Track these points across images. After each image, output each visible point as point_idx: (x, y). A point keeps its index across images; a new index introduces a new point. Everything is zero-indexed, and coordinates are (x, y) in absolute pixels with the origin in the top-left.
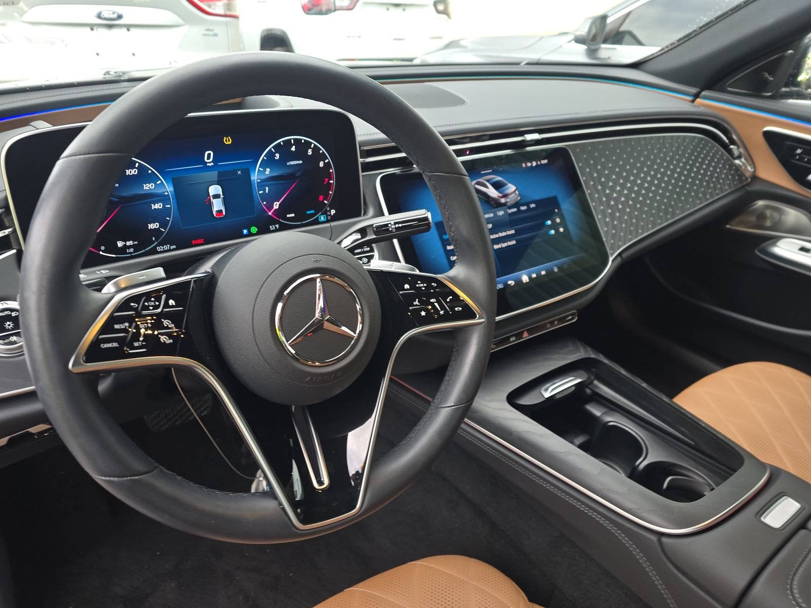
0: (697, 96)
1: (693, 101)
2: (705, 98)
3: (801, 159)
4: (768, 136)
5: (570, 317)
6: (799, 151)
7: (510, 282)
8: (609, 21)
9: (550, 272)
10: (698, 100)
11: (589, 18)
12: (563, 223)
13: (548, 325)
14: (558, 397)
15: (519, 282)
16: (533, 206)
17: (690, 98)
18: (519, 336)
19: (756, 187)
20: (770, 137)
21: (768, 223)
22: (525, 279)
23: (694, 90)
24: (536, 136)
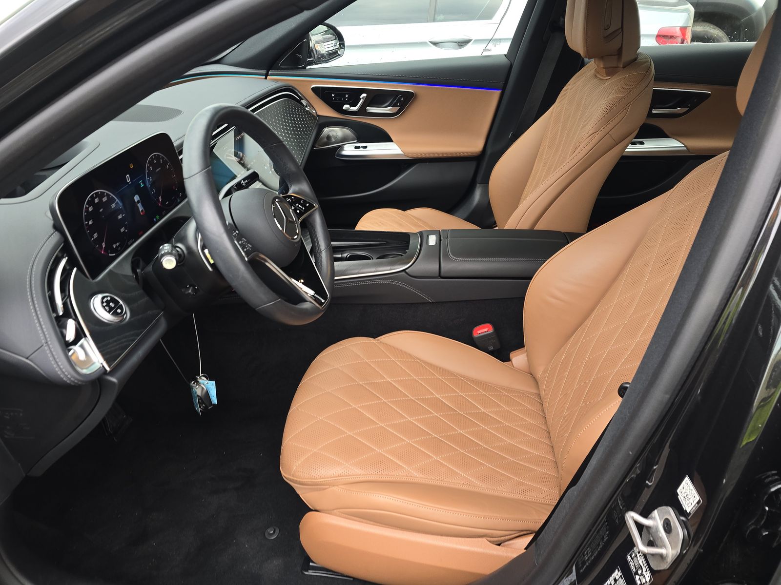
0: (267, 75)
1: (266, 78)
2: (272, 75)
3: (336, 99)
4: (314, 89)
6: (333, 95)
10: (268, 77)
17: (264, 77)
19: (322, 121)
20: (315, 90)
21: (333, 140)
23: (264, 72)
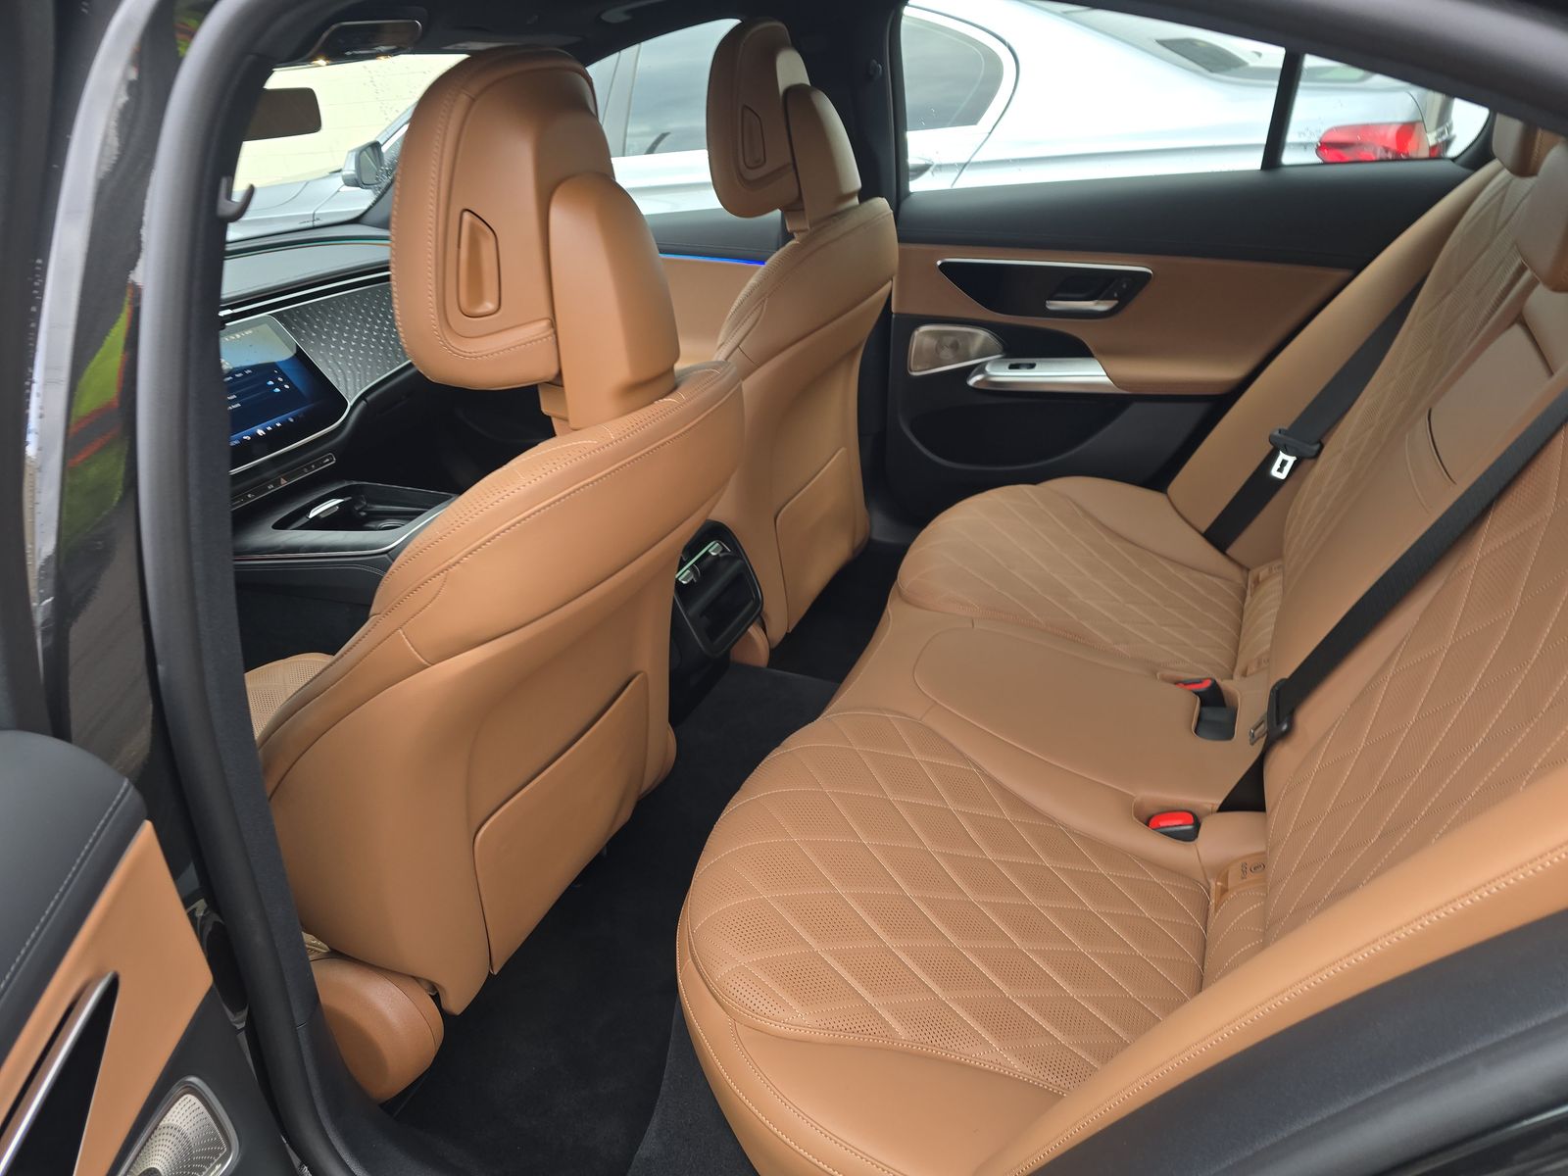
5: (328, 460)
7: (245, 438)
8: (384, 149)
9: (285, 423)
11: (352, 151)
12: (287, 380)
13: (306, 470)
14: (322, 516)
15: (255, 436)
16: (248, 371)
18: (277, 483)
22: (260, 432)
24: (228, 312)
